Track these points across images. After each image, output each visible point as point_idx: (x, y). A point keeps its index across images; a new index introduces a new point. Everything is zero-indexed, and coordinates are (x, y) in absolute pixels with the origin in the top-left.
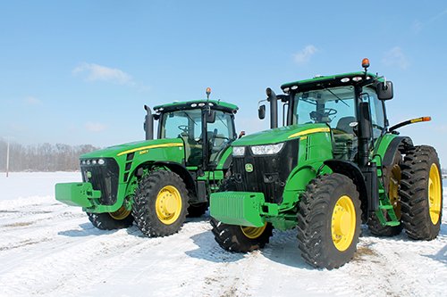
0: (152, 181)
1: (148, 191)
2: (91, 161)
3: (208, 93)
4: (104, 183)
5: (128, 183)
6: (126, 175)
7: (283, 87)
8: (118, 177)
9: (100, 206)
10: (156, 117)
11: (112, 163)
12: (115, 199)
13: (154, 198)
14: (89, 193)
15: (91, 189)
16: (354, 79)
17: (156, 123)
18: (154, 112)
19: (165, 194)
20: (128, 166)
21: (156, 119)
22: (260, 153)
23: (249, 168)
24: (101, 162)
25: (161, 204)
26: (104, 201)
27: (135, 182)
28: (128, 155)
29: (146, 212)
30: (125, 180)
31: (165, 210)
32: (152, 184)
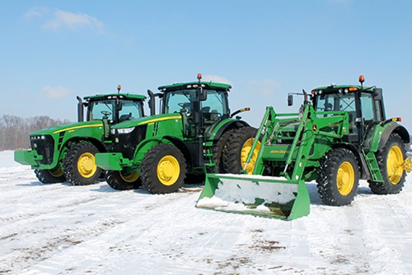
0: (76, 150)
1: (73, 155)
2: (37, 137)
3: (119, 89)
4: (45, 151)
5: (61, 151)
6: (59, 146)
7: (159, 89)
8: (54, 147)
9: (42, 165)
10: (86, 105)
11: (49, 138)
12: (52, 161)
13: (76, 160)
14: (35, 157)
15: (36, 154)
16: (194, 86)
17: (86, 109)
18: (84, 101)
19: (84, 158)
20: (61, 140)
21: (86, 106)
22: (122, 132)
23: (117, 140)
24: (43, 138)
25: (81, 164)
26: (45, 162)
27: (66, 151)
28: (61, 133)
29: (71, 169)
30: (59, 149)
31: (84, 169)
32: (76, 152)
